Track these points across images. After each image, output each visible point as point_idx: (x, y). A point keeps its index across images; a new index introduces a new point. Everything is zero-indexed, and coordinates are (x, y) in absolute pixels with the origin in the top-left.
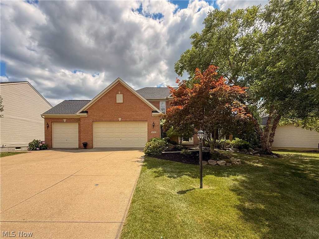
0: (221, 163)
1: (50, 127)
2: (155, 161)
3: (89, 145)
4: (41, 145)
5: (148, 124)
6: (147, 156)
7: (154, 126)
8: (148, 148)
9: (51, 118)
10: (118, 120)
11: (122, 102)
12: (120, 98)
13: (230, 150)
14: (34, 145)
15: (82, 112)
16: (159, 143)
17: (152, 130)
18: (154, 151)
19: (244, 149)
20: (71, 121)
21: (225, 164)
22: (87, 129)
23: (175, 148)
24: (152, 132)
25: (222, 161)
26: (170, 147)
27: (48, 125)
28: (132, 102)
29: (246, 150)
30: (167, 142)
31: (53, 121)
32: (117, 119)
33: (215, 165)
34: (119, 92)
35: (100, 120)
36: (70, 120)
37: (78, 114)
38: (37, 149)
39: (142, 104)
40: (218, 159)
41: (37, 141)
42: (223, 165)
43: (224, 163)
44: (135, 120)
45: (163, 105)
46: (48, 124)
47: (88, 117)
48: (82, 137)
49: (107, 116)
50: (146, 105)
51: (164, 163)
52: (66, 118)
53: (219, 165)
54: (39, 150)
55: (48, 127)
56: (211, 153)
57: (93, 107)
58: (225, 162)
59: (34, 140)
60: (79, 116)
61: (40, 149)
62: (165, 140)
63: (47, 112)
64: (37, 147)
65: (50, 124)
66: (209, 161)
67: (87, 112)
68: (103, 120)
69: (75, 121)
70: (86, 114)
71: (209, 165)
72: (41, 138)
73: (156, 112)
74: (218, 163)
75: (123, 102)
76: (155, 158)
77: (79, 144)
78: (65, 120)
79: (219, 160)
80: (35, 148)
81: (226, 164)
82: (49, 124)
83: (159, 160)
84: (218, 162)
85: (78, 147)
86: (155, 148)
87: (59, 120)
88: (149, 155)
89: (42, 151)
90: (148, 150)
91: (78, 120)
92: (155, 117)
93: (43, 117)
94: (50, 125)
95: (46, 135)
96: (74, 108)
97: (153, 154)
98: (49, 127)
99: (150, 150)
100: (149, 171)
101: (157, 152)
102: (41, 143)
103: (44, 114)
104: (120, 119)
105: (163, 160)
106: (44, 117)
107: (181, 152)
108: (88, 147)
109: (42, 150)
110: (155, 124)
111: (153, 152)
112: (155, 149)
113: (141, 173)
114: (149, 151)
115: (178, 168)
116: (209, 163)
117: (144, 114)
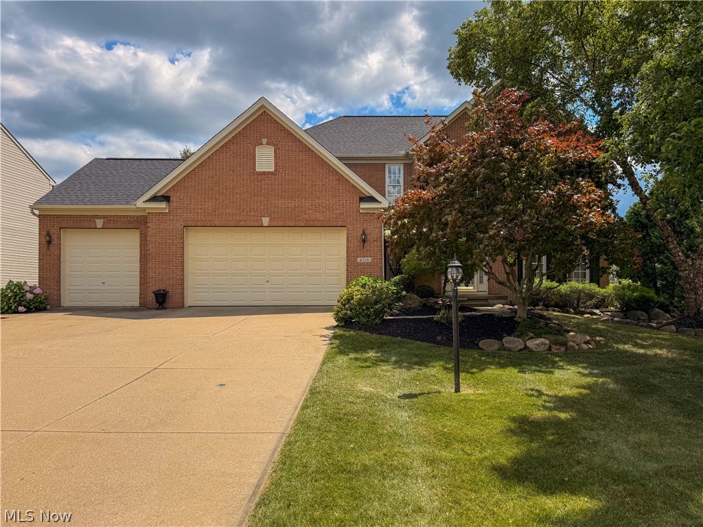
0: (537, 345)
1: (55, 242)
2: (361, 339)
3: (173, 298)
4: (29, 296)
5: (348, 234)
6: (342, 326)
7: (364, 241)
8: (344, 305)
9: (58, 216)
10: (260, 224)
11: (273, 170)
12: (265, 159)
13: (595, 314)
14: (10, 299)
15: (154, 199)
16: (374, 291)
17: (359, 252)
18: (360, 313)
19: (639, 313)
20: (119, 226)
21: (547, 347)
22: (167, 250)
23: (425, 305)
24: (359, 259)
25: (538, 341)
26: (410, 302)
27: (50, 237)
28: (301, 169)
29: (644, 315)
30: (402, 290)
31: (64, 225)
32: (257, 221)
33: (520, 350)
34: (264, 141)
35: (208, 224)
36: (115, 223)
37: (140, 203)
38: (21, 309)
39: (331, 178)
40: (531, 334)
41: (19, 286)
42: (541, 350)
43: (545, 344)
44: (311, 224)
45: (395, 175)
46: (48, 235)
47: (169, 212)
48: (150, 273)
49: (228, 211)
50: (341, 178)
51: (386, 343)
52: (104, 217)
53: (531, 350)
54: (26, 312)
55: (49, 242)
56: (519, 320)
57: (186, 184)
58: (547, 342)
59: (11, 281)
60: (144, 209)
61: (29, 311)
62: (396, 284)
63: (45, 199)
64: (18, 305)
65: (53, 231)
66: (504, 340)
67: (166, 198)
68: (217, 223)
69: (130, 226)
70: (163, 205)
71: (504, 349)
72: (30, 277)
73: (372, 199)
74: (528, 345)
75: (276, 170)
76: (362, 333)
77: (141, 294)
78: (99, 223)
79: (531, 338)
80: (13, 308)
81: (550, 349)
82: (51, 232)
83: (374, 336)
84: (530, 344)
85: (137, 304)
86: (363, 305)
87: (84, 223)
88: (345, 322)
89: (33, 314)
90: (344, 311)
91: (139, 223)
92: (369, 214)
93: (34, 214)
94: (54, 237)
95: (41, 268)
96: (126, 184)
97: (359, 322)
98: (53, 242)
99: (351, 310)
100: (342, 360)
101: (369, 316)
102: (31, 293)
103: (38, 202)
104: (266, 221)
105: (384, 337)
106: (37, 212)
107: (436, 317)
108: (169, 303)
109: (33, 312)
110: (369, 237)
111: (357, 316)
112: (364, 307)
113: (324, 363)
114: (349, 312)
115: (416, 355)
116: (505, 345)
117: (338, 207)
